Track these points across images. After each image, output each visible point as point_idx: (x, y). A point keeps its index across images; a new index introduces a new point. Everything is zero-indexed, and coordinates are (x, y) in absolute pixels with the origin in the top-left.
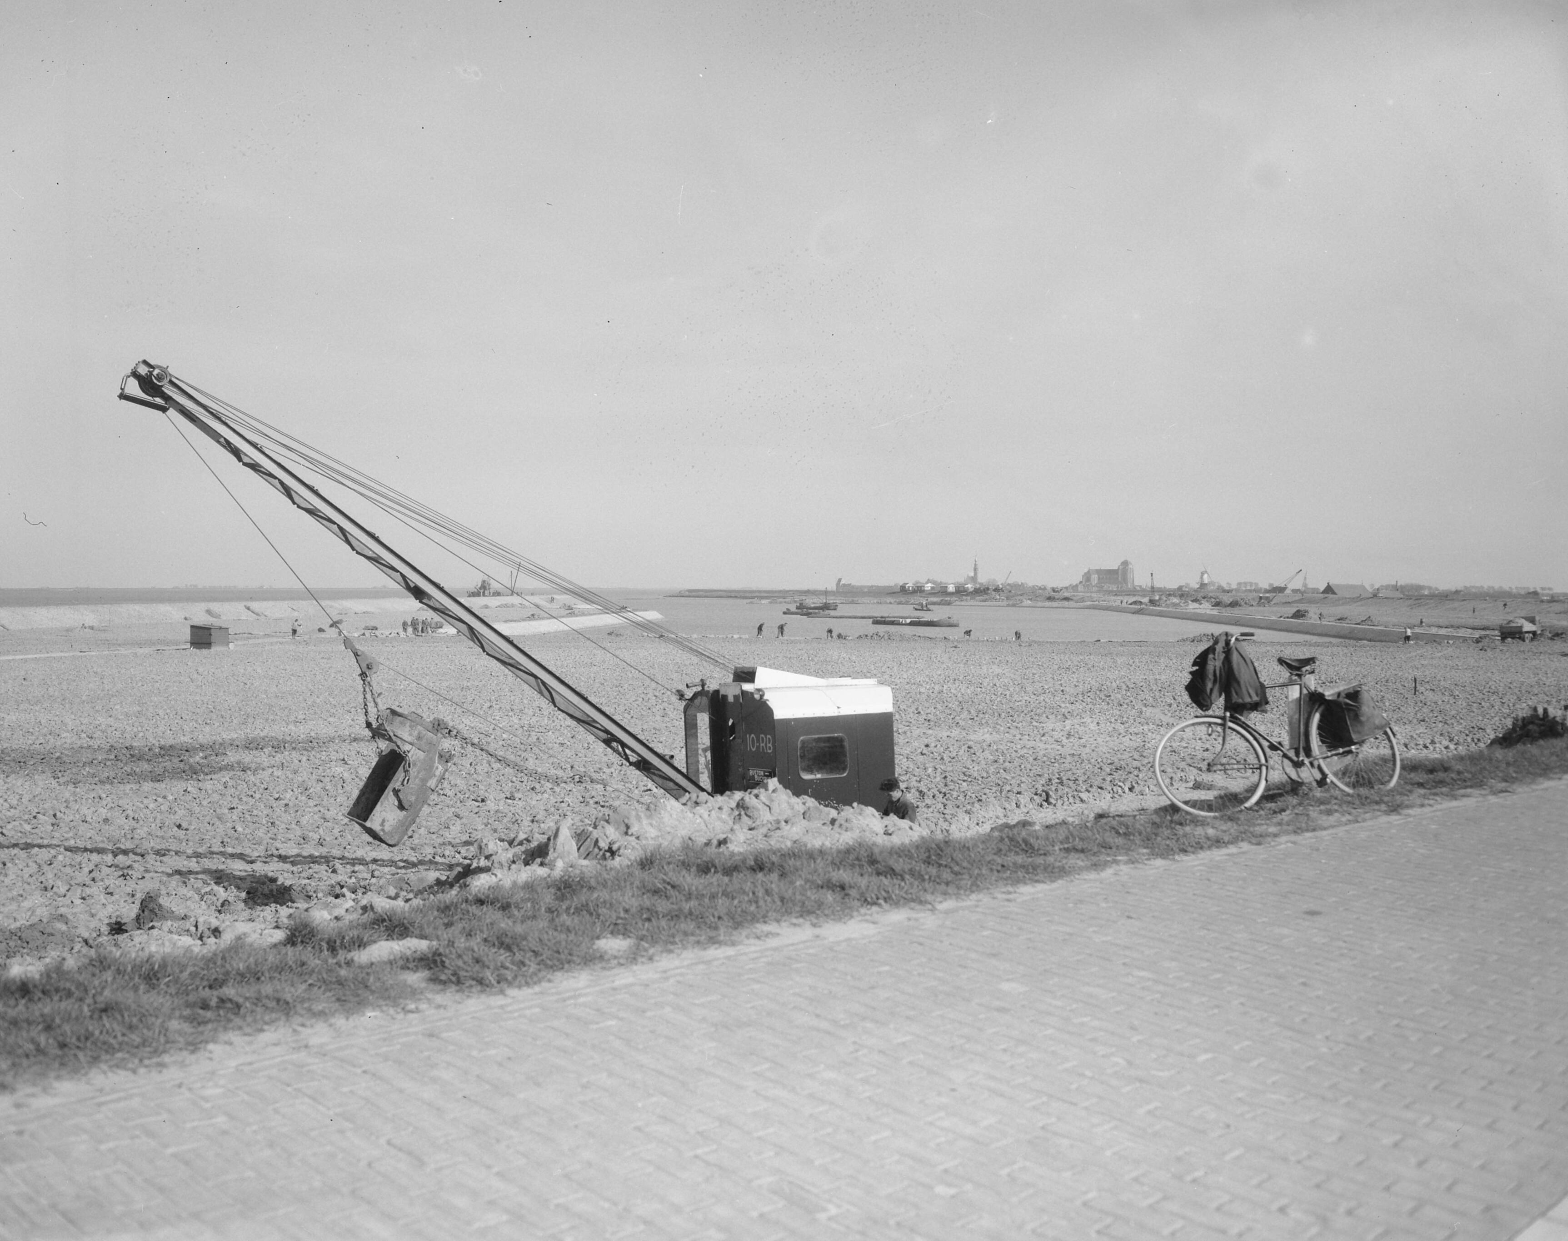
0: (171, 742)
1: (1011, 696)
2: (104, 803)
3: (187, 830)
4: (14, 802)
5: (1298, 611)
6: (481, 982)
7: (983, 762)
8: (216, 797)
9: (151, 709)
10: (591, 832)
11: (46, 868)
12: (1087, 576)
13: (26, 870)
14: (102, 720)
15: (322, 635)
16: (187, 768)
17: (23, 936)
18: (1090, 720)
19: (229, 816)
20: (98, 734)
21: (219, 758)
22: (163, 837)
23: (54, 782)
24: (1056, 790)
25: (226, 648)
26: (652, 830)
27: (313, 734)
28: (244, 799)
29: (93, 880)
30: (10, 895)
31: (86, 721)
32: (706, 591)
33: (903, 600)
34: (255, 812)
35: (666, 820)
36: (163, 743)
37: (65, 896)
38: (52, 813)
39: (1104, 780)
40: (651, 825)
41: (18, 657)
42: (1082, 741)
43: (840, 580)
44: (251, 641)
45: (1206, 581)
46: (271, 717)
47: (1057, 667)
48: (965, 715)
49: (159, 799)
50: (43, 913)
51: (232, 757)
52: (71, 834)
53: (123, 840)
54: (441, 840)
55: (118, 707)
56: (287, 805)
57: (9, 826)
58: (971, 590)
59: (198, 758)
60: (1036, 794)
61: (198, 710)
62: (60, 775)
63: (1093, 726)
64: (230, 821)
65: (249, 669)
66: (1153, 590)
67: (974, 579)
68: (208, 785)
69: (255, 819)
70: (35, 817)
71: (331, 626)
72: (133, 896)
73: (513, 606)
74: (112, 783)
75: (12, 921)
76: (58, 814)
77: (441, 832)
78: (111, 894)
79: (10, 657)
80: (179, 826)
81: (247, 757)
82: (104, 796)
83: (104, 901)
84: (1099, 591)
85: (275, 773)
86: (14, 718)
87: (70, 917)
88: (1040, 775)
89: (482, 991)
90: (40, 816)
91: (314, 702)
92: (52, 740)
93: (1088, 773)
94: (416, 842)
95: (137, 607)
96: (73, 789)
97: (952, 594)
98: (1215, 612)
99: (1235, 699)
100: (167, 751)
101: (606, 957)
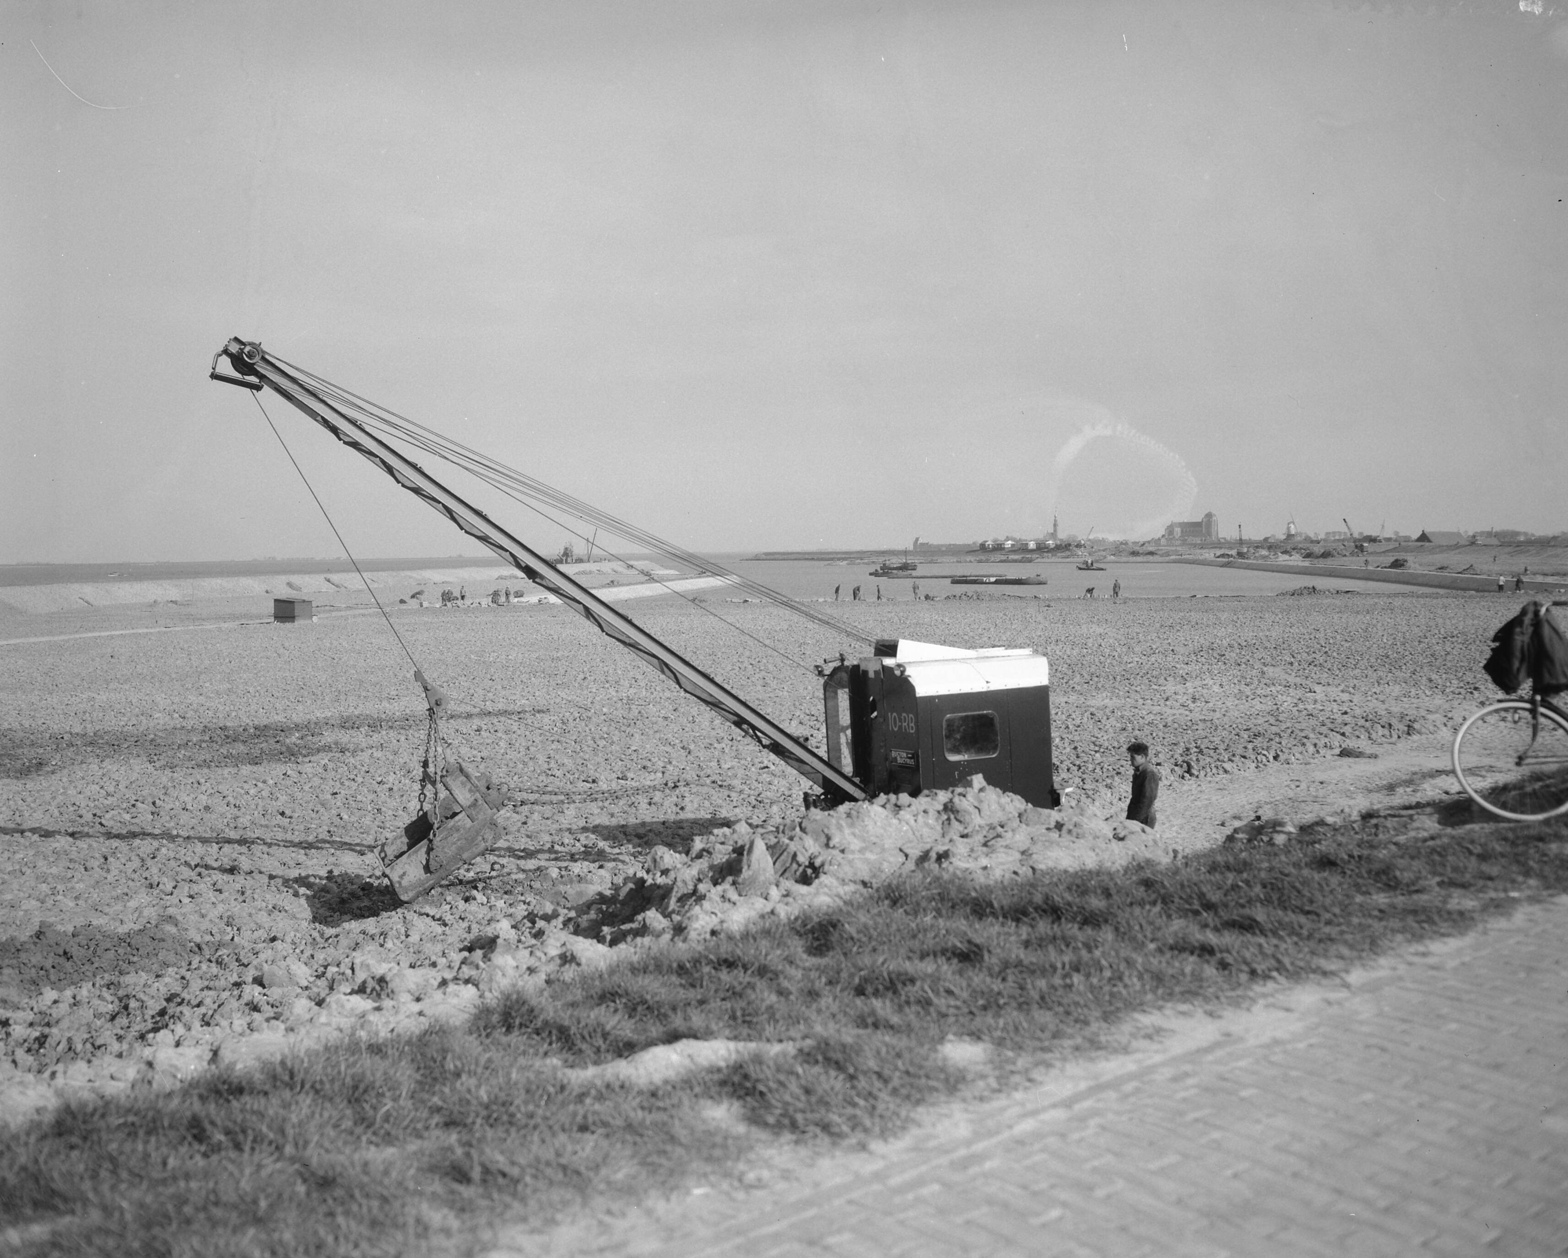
0: (265, 722)
1: (1120, 656)
2: (204, 788)
3: (290, 817)
4: (111, 789)
5: (1397, 561)
6: (826, 1127)
7: (1111, 730)
8: (316, 781)
9: (241, 686)
10: (788, 845)
11: (149, 862)
12: (1170, 529)
13: (129, 864)
14: (192, 698)
15: (403, 606)
16: (284, 749)
17: (133, 942)
18: (1211, 682)
19: (333, 802)
20: (190, 714)
21: (316, 739)
22: (267, 826)
23: (150, 766)
24: (1198, 760)
25: (308, 622)
26: (856, 841)
27: (408, 711)
28: (347, 783)
29: (200, 874)
30: (114, 894)
31: (177, 700)
32: (784, 554)
33: (983, 558)
34: (359, 798)
35: (870, 827)
36: (256, 723)
37: (172, 894)
38: (151, 800)
39: (1245, 748)
40: (854, 834)
41: (103, 634)
42: (1210, 705)
43: (917, 539)
44: (334, 614)
45: (1293, 532)
46: (364, 694)
47: (1158, 625)
48: (1078, 678)
49: (260, 784)
50: (150, 913)
51: (329, 737)
52: (172, 824)
53: (227, 830)
54: (556, 826)
55: (207, 685)
56: (391, 789)
57: (108, 816)
58: (1052, 546)
59: (293, 738)
60: (1176, 765)
61: (288, 687)
62: (155, 758)
63: (1216, 688)
64: (334, 807)
65: (335, 643)
66: (1241, 542)
67: (1053, 535)
68: (307, 768)
69: (361, 805)
70: (134, 806)
71: (413, 597)
72: (243, 893)
73: (591, 572)
74: (209, 767)
75: (118, 923)
76: (157, 801)
77: (556, 818)
78: (220, 891)
79: (96, 634)
80: (283, 814)
81: (344, 737)
82: (202, 781)
83: (214, 900)
84: (1182, 545)
85: (375, 755)
86: (104, 698)
87: (180, 918)
88: (1175, 744)
89: (834, 1144)
90: (139, 804)
91: (405, 677)
92: (144, 721)
93: (1227, 741)
94: (531, 828)
95: (219, 581)
96: (170, 774)
97: (1032, 551)
98: (1307, 563)
99: (1547, 678)
100: (261, 731)
101: (969, 1077)
